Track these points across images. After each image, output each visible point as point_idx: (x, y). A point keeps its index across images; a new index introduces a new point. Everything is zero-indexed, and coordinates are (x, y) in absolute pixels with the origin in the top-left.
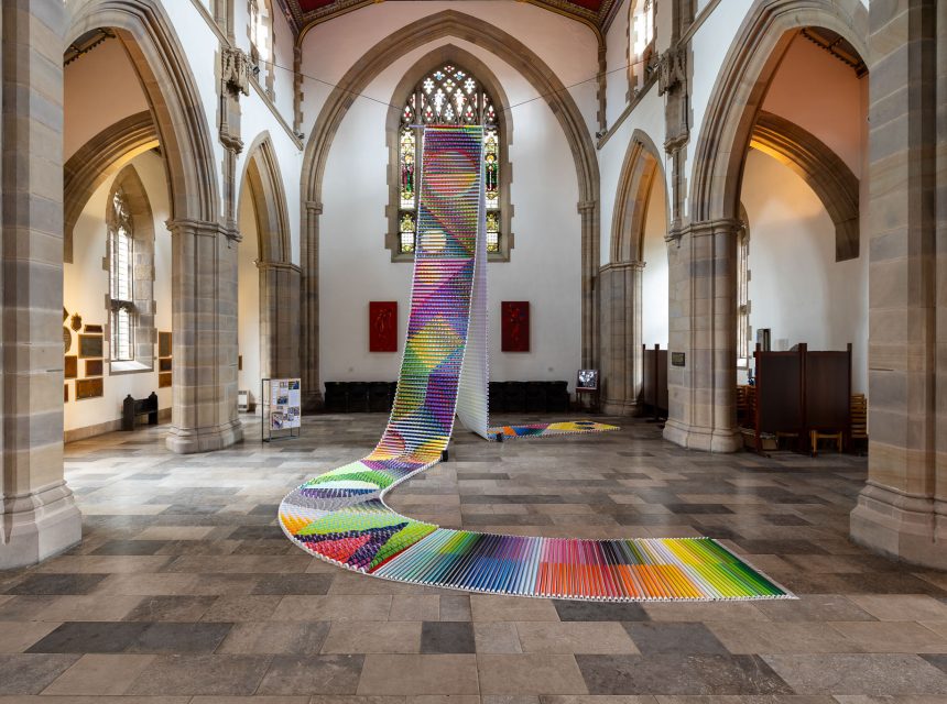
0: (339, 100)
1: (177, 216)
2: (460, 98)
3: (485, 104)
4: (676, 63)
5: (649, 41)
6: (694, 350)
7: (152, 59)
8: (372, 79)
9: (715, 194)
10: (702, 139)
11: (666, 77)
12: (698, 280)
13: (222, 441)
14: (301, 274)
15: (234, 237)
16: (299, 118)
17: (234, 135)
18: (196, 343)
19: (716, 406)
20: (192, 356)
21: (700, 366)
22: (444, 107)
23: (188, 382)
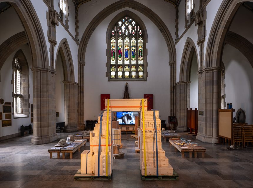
0: (90, 28)
1: (34, 66)
2: (130, 28)
3: (138, 30)
4: (201, 15)
5: (192, 9)
6: (206, 110)
7: (24, 13)
8: (101, 21)
9: (214, 58)
10: (209, 40)
11: (197, 20)
12: (208, 87)
13: (50, 140)
14: (78, 85)
15: (54, 73)
16: (77, 34)
17: (54, 39)
18: (41, 108)
19: (214, 129)
20: (40, 112)
21: (208, 115)
22: (125, 31)
23: (38, 121)
